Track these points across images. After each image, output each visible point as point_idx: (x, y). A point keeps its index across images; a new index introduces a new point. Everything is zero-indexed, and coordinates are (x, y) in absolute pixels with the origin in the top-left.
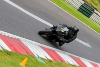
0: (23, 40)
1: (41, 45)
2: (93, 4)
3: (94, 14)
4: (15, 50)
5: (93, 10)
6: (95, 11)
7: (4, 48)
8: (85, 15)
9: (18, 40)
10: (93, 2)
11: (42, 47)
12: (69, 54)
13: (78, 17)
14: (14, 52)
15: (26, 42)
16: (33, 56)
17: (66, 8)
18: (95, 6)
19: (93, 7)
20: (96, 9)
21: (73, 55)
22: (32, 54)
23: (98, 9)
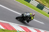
0: (10, 23)
1: (19, 25)
2: (43, 4)
3: (44, 8)
4: (7, 28)
7: (1, 28)
8: (40, 9)
9: (8, 24)
10: (44, 3)
12: (33, 28)
13: (37, 10)
14: (6, 29)
15: (12, 24)
16: (16, 31)
18: (45, 5)
19: (44, 5)
20: (45, 6)
21: (36, 29)
22: (15, 30)
23: (46, 5)
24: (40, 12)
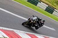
0: (15, 31)
2: (53, 6)
3: (55, 12)
4: (11, 37)
5: (54, 10)
6: (55, 10)
10: (53, 5)
11: (27, 34)
13: (46, 14)
17: (38, 10)
18: (55, 7)
20: (55, 8)
21: (45, 36)
24: (49, 16)
